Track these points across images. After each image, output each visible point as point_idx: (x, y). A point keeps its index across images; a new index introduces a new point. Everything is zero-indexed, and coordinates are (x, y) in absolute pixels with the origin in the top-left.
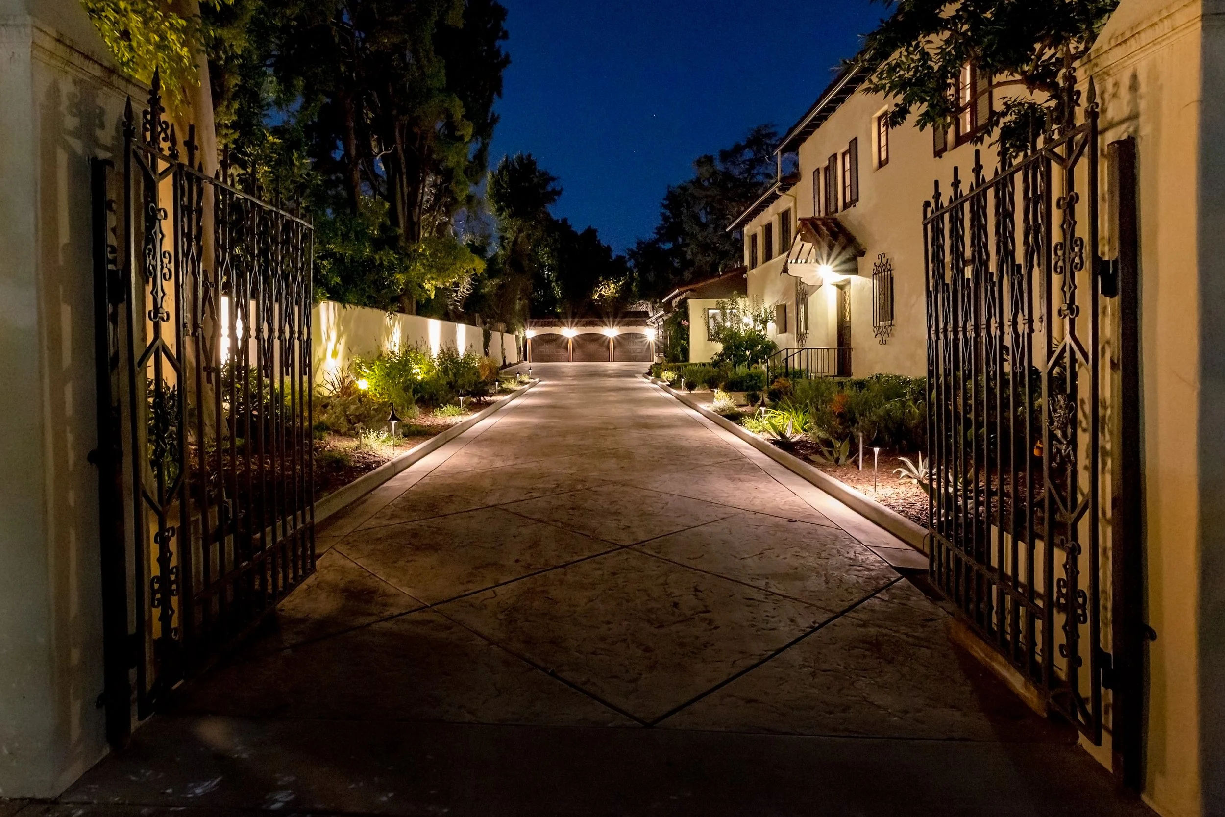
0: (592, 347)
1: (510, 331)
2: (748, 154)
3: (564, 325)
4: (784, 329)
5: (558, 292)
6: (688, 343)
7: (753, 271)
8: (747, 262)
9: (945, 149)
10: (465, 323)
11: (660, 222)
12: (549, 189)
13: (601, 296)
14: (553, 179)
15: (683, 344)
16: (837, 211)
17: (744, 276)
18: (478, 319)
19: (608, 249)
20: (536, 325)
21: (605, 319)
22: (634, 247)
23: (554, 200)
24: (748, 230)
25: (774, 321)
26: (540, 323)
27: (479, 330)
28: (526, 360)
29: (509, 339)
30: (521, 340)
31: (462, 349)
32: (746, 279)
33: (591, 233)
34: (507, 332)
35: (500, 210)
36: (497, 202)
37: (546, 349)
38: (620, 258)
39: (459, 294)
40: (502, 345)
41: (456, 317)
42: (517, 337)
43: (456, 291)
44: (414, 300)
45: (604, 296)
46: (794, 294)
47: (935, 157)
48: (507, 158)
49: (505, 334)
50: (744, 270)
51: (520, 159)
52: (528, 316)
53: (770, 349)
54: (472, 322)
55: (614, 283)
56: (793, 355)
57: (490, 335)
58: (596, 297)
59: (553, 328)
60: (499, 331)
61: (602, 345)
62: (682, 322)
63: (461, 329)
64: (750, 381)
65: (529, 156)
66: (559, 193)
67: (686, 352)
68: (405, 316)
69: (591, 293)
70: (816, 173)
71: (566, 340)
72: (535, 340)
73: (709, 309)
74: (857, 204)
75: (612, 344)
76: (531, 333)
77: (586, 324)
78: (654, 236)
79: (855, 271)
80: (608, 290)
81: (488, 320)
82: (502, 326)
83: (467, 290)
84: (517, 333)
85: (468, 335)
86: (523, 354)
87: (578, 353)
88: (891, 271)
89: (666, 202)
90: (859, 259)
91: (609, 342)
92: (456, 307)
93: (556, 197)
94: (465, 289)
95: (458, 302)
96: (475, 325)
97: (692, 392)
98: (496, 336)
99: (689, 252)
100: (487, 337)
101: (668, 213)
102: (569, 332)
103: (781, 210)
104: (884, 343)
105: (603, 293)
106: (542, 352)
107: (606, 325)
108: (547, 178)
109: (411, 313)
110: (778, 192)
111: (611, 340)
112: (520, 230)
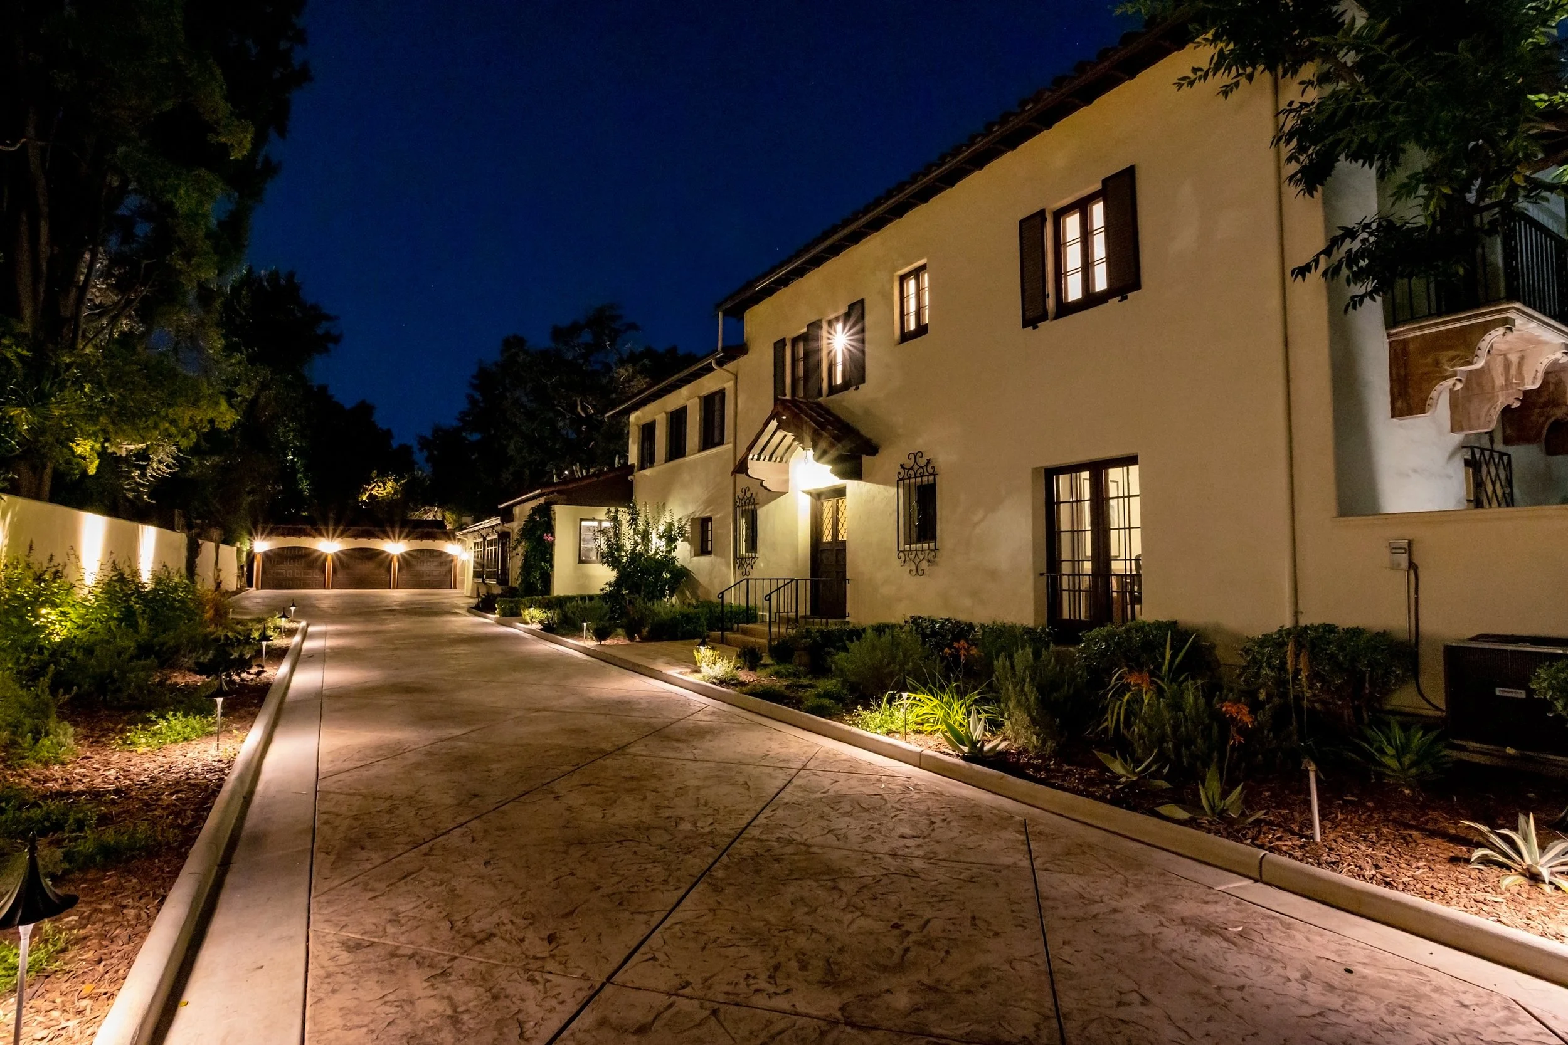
0: (367, 567)
1: (229, 540)
2: (587, 337)
3: (321, 535)
4: (703, 549)
5: (304, 486)
6: (552, 566)
7: (647, 472)
8: (633, 457)
9: (1044, 317)
10: (155, 526)
11: (463, 405)
12: (320, 331)
13: (371, 496)
14: (328, 318)
15: (543, 568)
16: (820, 394)
17: (630, 478)
18: (178, 520)
19: (388, 434)
20: (271, 533)
21: (388, 529)
22: (428, 433)
23: (327, 350)
24: (637, 418)
25: (685, 539)
26: (280, 530)
27: (180, 538)
28: (250, 585)
29: (228, 553)
30: (244, 554)
31: (146, 569)
32: (632, 482)
33: (365, 410)
34: (225, 542)
35: (230, 348)
36: (225, 337)
37: (288, 569)
38: (406, 450)
39: (149, 471)
40: (216, 563)
41: (140, 514)
42: (239, 551)
43: (143, 469)
44: (49, 471)
45: (376, 497)
46: (731, 503)
47: (1025, 325)
48: (250, 271)
49: (221, 546)
50: (630, 469)
51: (274, 277)
52: (260, 519)
53: (681, 577)
54: (165, 523)
55: (395, 480)
56: (778, 589)
57: (199, 546)
58: (364, 498)
59: (303, 538)
60: (212, 540)
61: (381, 564)
62: (545, 538)
63: (149, 536)
64: (688, 624)
65: (291, 275)
66: (336, 340)
67: (547, 579)
68: (20, 502)
69: (359, 492)
70: (780, 345)
71: (322, 558)
72: (268, 557)
73: (581, 520)
74: (861, 386)
75: (395, 565)
76: (262, 545)
77: (357, 536)
78: (456, 423)
79: (856, 474)
80: (384, 489)
81: (199, 521)
82: (216, 533)
83: (168, 466)
84: (238, 544)
85: (160, 545)
86: (247, 577)
87: (341, 576)
88: (935, 475)
89: (475, 382)
90: (866, 459)
91: (391, 560)
92: (139, 496)
93: (331, 346)
94: (162, 462)
95: (143, 485)
96: (173, 529)
97: (603, 642)
98: (208, 547)
99: (512, 447)
100: (193, 550)
101: (477, 396)
102: (329, 546)
103: (705, 393)
104: (919, 572)
105: (374, 492)
106: (278, 574)
107: (389, 537)
108: (317, 315)
109: (37, 497)
110: (714, 366)
111: (395, 559)
112: (264, 386)
